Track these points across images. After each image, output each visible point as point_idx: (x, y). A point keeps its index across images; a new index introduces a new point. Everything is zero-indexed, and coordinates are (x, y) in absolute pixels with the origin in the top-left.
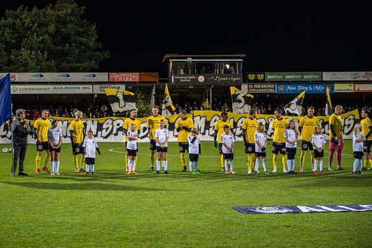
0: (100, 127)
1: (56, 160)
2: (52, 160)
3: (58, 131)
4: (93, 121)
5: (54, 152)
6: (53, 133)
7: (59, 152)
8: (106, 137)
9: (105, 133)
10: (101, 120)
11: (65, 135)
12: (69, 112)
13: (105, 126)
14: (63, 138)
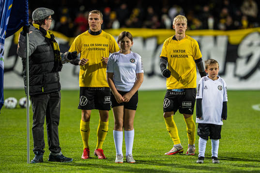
0: (232, 54)
1: (127, 127)
2: (117, 127)
3: (132, 61)
4: (215, 38)
5: (121, 108)
6: (121, 64)
7: (135, 108)
8: (246, 77)
9: (243, 68)
10: (235, 36)
11: (149, 70)
12: (160, 15)
13: (243, 51)
14: (144, 78)
